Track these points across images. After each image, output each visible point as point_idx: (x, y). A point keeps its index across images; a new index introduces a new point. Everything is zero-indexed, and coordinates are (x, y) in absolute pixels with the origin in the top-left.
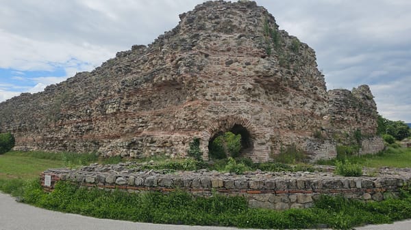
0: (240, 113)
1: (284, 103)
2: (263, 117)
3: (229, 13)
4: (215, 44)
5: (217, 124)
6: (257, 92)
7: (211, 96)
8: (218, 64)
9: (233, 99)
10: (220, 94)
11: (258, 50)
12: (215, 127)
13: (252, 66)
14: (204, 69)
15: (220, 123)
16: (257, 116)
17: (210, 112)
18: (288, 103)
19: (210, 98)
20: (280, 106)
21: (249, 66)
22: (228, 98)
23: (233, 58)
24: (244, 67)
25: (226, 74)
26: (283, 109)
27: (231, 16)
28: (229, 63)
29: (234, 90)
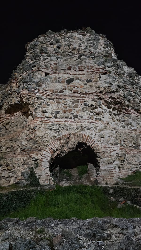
0: (83, 130)
1: (127, 125)
2: (108, 135)
3: (69, 38)
4: (55, 64)
5: (58, 143)
6: (100, 110)
7: (52, 113)
8: (59, 82)
9: (76, 116)
10: (61, 111)
11: (98, 67)
12: (56, 146)
13: (93, 83)
14: (44, 86)
15: (62, 141)
16: (101, 133)
17: (51, 129)
18: (131, 124)
19: (51, 115)
20: (124, 127)
21: (90, 84)
22: (70, 116)
23: (74, 76)
24: (86, 84)
25: (67, 92)
26: (127, 130)
27: (71, 40)
28: (70, 81)
29: (76, 107)
